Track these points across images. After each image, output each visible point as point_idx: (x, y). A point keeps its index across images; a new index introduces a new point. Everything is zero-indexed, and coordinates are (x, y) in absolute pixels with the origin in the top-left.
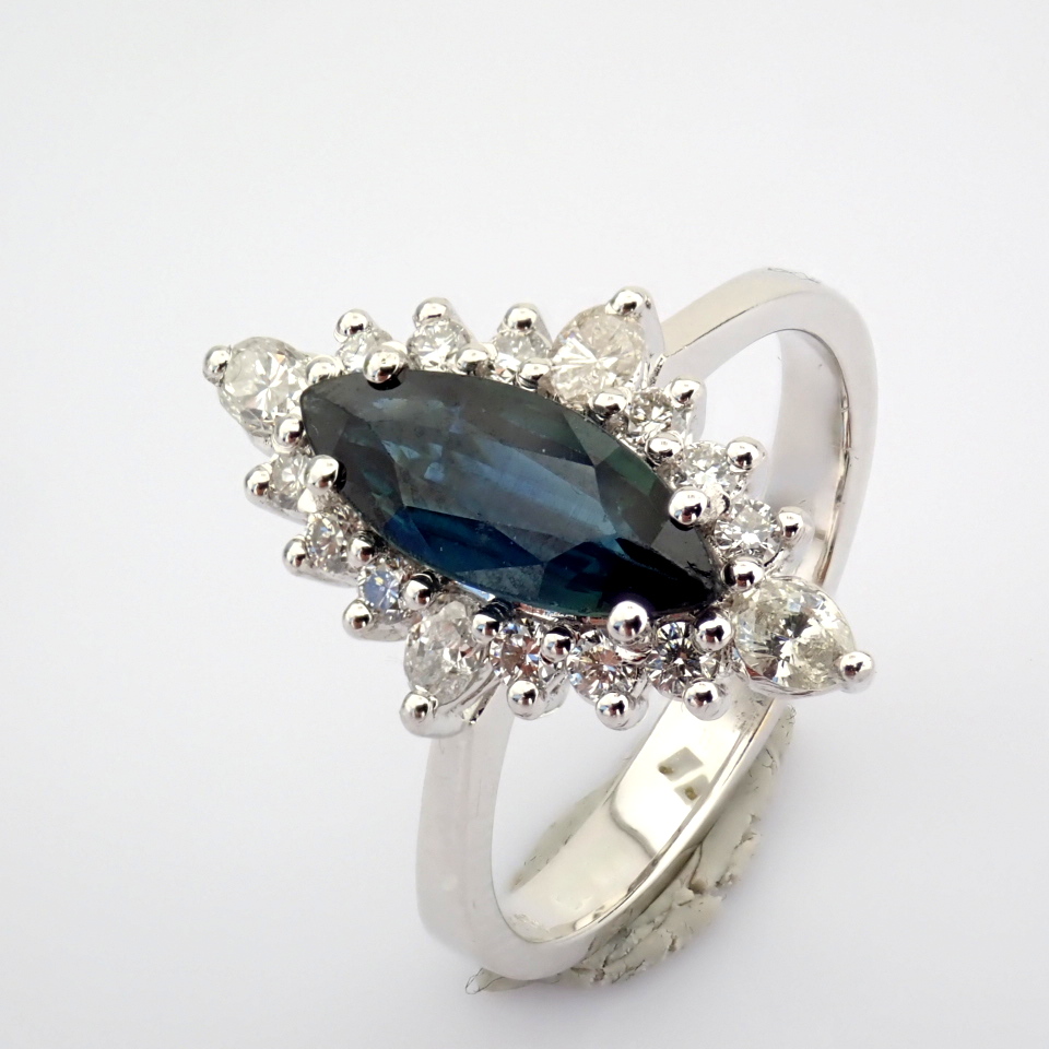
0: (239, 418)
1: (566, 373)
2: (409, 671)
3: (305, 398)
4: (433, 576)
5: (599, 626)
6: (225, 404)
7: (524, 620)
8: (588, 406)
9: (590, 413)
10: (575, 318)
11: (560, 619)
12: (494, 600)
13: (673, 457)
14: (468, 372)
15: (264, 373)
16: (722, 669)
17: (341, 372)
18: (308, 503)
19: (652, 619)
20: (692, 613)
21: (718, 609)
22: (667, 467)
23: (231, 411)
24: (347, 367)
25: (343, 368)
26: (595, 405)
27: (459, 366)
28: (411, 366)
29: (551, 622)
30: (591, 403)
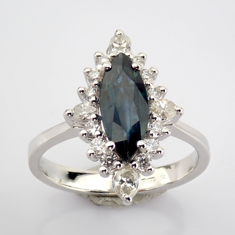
3: (122, 54)
4: (98, 100)
6: (112, 39)
9: (151, 114)
10: (169, 101)
11: (104, 132)
12: (100, 116)
13: (151, 137)
14: (146, 84)
15: (123, 43)
17: (131, 59)
18: (99, 67)
19: (114, 150)
22: (148, 136)
23: (111, 41)
24: (133, 59)
25: (132, 58)
26: (153, 114)
27: (146, 82)
28: (141, 72)
29: (102, 130)
30: (153, 113)
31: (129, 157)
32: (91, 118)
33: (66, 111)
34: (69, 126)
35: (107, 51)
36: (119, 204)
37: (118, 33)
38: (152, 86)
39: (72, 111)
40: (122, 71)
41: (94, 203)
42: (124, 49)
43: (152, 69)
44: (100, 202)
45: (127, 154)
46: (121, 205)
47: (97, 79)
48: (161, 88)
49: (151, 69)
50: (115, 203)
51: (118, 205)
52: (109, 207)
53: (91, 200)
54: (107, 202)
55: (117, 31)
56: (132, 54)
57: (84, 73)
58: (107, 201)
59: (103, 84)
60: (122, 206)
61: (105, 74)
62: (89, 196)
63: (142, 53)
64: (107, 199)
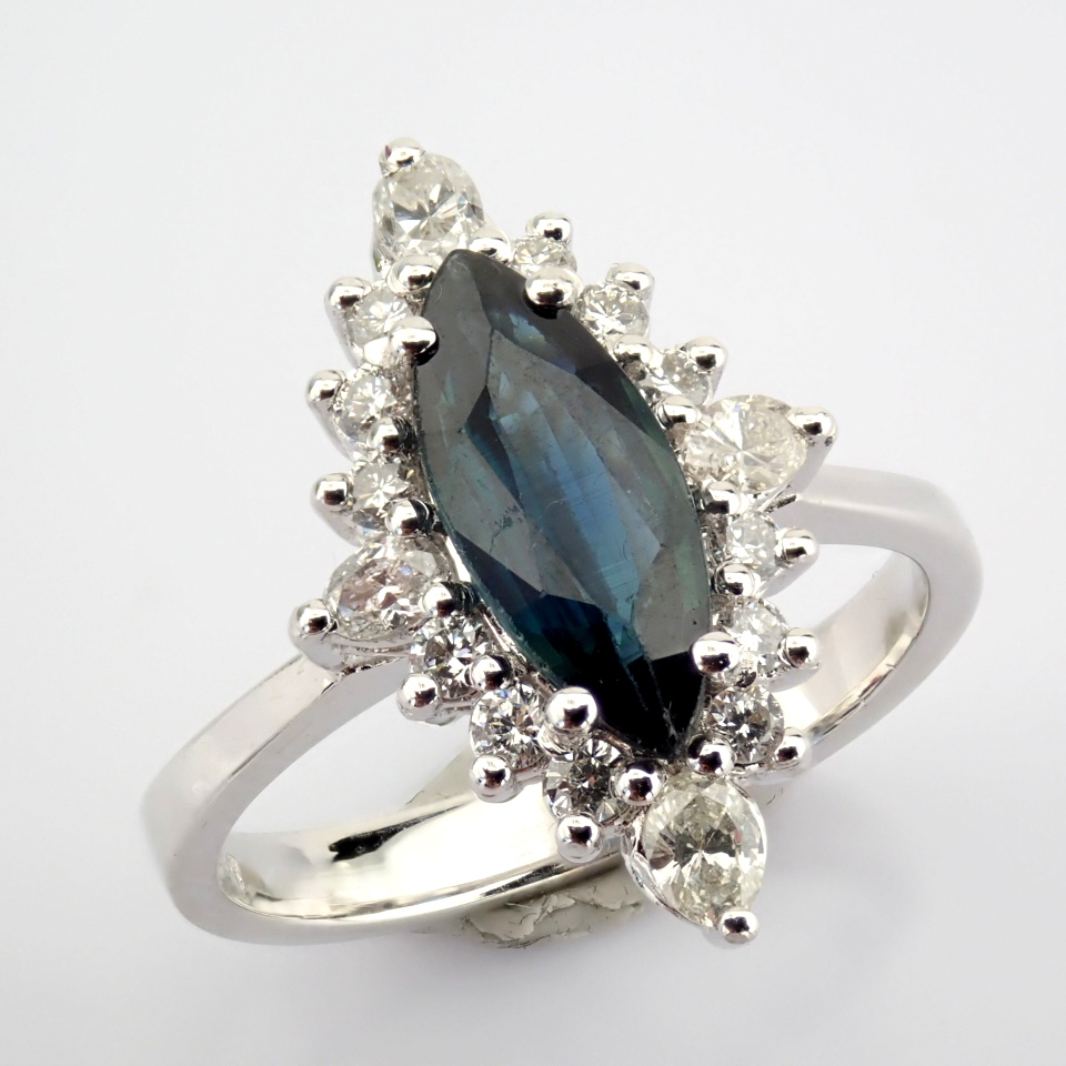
0: (378, 219)
1: (704, 439)
2: (337, 579)
3: (455, 256)
4: (431, 514)
5: (541, 690)
6: (377, 195)
7: (479, 625)
8: (700, 484)
9: (698, 493)
10: (755, 397)
11: (512, 652)
12: (466, 583)
13: (737, 597)
14: (620, 361)
15: (435, 201)
16: (617, 823)
17: (506, 261)
18: (378, 352)
19: (595, 726)
20: (634, 751)
21: (660, 767)
22: (724, 600)
23: (377, 208)
24: (514, 262)
25: (510, 260)
26: (707, 490)
27: (615, 348)
28: (575, 311)
29: (499, 647)
30: (705, 484)
31: (677, 729)
32: (429, 607)
33: (299, 614)
34: (324, 671)
35: (377, 261)
36: (617, 906)
37: (396, 156)
38: (652, 359)
39: (325, 602)
40: (493, 338)
41: (501, 942)
42: (456, 228)
43: (620, 277)
44: (528, 929)
45: (664, 721)
46: (624, 907)
47: (386, 411)
48: (694, 349)
49: (613, 276)
50: (597, 906)
51: (613, 911)
52: (575, 936)
53: (484, 935)
54: (558, 917)
55: (388, 152)
56: (503, 238)
57: (313, 404)
58: (556, 911)
59: (427, 431)
60: (633, 909)
61: (418, 377)
62: (467, 921)
63: (543, 218)
64: (555, 901)
